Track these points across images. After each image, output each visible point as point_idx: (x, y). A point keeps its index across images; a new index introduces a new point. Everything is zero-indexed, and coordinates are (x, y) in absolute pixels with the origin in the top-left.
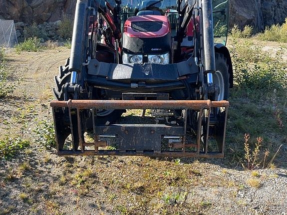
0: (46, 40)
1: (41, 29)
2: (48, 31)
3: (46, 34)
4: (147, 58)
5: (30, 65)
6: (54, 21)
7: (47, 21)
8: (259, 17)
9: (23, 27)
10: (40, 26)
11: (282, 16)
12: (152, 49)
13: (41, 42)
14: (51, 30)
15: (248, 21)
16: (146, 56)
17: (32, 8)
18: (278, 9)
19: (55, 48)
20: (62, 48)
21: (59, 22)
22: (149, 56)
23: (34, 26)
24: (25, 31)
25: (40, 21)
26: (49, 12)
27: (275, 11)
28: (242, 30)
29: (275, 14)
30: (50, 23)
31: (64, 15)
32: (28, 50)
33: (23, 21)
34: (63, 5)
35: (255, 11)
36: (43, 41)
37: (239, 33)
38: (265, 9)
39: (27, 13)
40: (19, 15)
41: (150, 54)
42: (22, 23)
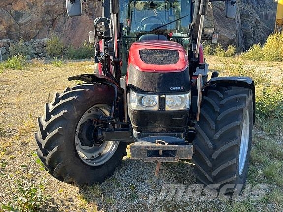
0: (32, 57)
1: (27, 46)
2: (35, 48)
3: (32, 51)
4: (165, 99)
5: (13, 87)
6: (41, 39)
7: (34, 38)
8: (240, 37)
9: (9, 44)
10: (27, 43)
11: (260, 36)
12: (171, 88)
13: (27, 59)
14: (38, 47)
15: (230, 40)
16: (164, 96)
17: (20, 25)
18: (257, 29)
19: (41, 65)
20: (49, 66)
21: (46, 40)
22: (167, 96)
23: (21, 43)
24: (11, 48)
25: (27, 38)
26: (36, 29)
27: (254, 32)
28: (226, 49)
29: (254, 34)
30: (38, 40)
31: (52, 33)
32: (13, 68)
33: (9, 38)
34: (51, 23)
35: (236, 31)
36: (29, 57)
37: (223, 52)
38: (245, 30)
39: (14, 30)
40: (6, 32)
41: (168, 95)
42: (8, 39)
